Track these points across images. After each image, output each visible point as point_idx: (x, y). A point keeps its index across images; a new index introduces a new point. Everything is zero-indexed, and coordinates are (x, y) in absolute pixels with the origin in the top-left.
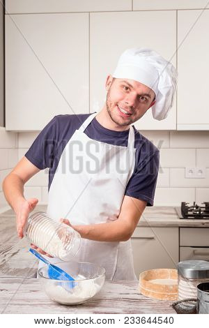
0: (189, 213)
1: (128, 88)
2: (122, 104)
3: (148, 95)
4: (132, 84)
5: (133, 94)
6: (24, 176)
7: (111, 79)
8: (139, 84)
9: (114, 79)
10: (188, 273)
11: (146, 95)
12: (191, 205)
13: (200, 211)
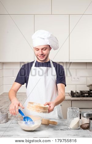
0: (75, 95)
10: (85, 115)
12: (75, 92)
13: (79, 94)
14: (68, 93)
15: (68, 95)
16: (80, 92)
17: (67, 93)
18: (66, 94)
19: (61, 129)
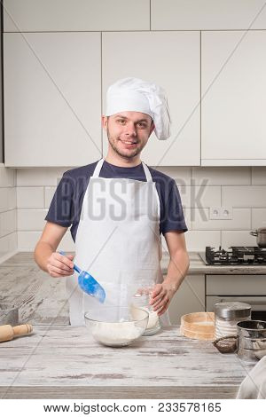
0: (216, 259)
1: (123, 120)
2: (123, 137)
3: (145, 120)
4: (125, 115)
5: (131, 124)
6: (52, 242)
7: (106, 119)
8: (132, 113)
9: (108, 117)
10: (225, 313)
11: (142, 120)
12: (216, 250)
13: (227, 256)
14: (199, 254)
15: (197, 258)
16: (231, 250)
17: (194, 253)
18: (190, 257)
19: (161, 353)
